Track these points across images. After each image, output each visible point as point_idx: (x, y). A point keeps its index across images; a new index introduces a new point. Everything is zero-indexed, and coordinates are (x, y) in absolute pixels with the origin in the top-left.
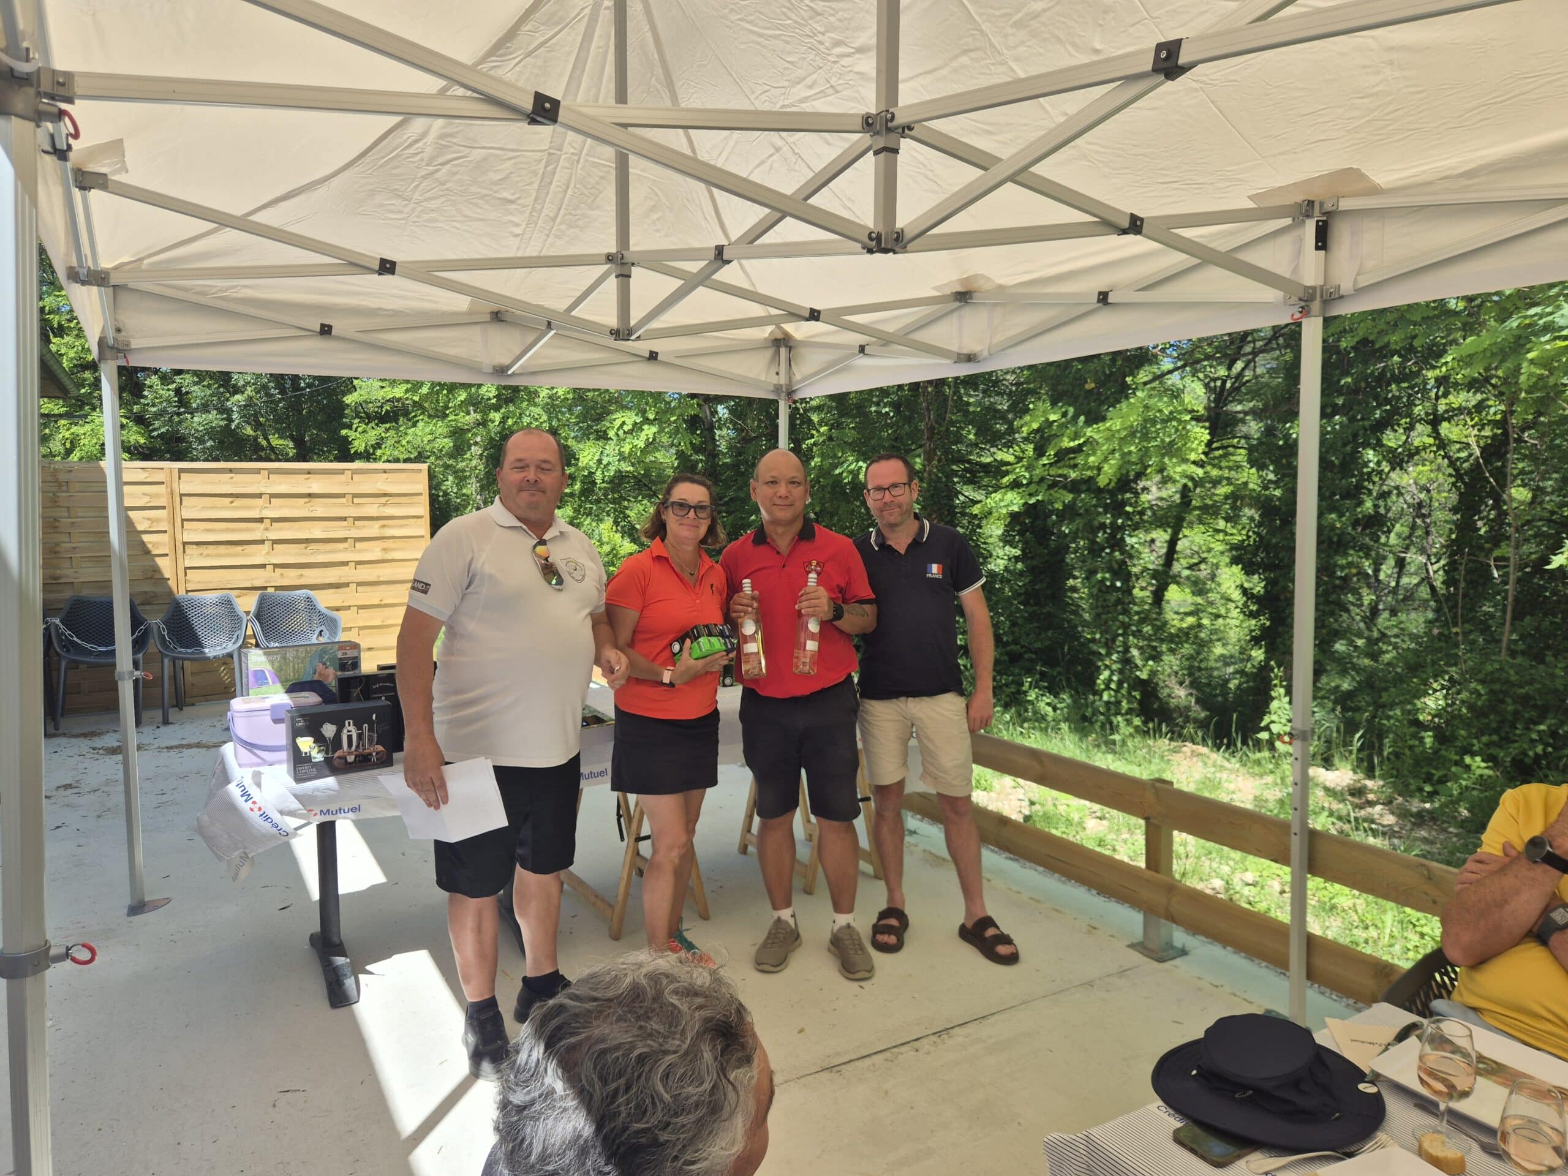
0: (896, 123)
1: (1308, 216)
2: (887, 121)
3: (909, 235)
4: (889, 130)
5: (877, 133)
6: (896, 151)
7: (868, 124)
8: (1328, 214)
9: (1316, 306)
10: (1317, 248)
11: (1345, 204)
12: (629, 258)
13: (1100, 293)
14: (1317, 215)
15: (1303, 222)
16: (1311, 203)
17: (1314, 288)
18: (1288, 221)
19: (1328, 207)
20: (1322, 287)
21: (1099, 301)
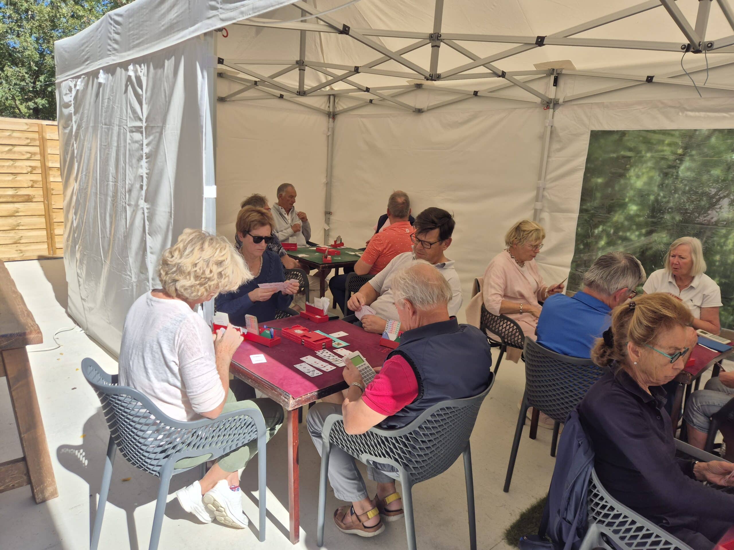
0: (441, 38)
1: (552, 74)
2: (438, 37)
3: (442, 76)
4: (438, 39)
5: (434, 40)
6: (439, 47)
7: (432, 37)
8: (558, 74)
9: (551, 105)
10: (554, 85)
11: (564, 72)
12: (305, 64)
13: (475, 91)
14: (555, 74)
15: (550, 75)
16: (553, 70)
17: (551, 99)
18: (545, 75)
19: (559, 72)
20: (554, 99)
21: (474, 94)
